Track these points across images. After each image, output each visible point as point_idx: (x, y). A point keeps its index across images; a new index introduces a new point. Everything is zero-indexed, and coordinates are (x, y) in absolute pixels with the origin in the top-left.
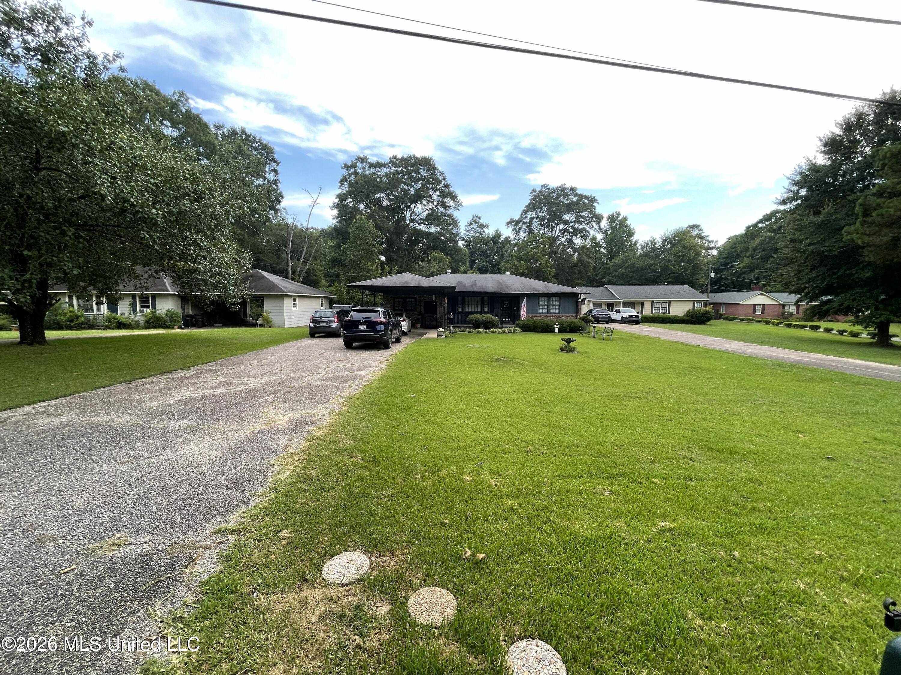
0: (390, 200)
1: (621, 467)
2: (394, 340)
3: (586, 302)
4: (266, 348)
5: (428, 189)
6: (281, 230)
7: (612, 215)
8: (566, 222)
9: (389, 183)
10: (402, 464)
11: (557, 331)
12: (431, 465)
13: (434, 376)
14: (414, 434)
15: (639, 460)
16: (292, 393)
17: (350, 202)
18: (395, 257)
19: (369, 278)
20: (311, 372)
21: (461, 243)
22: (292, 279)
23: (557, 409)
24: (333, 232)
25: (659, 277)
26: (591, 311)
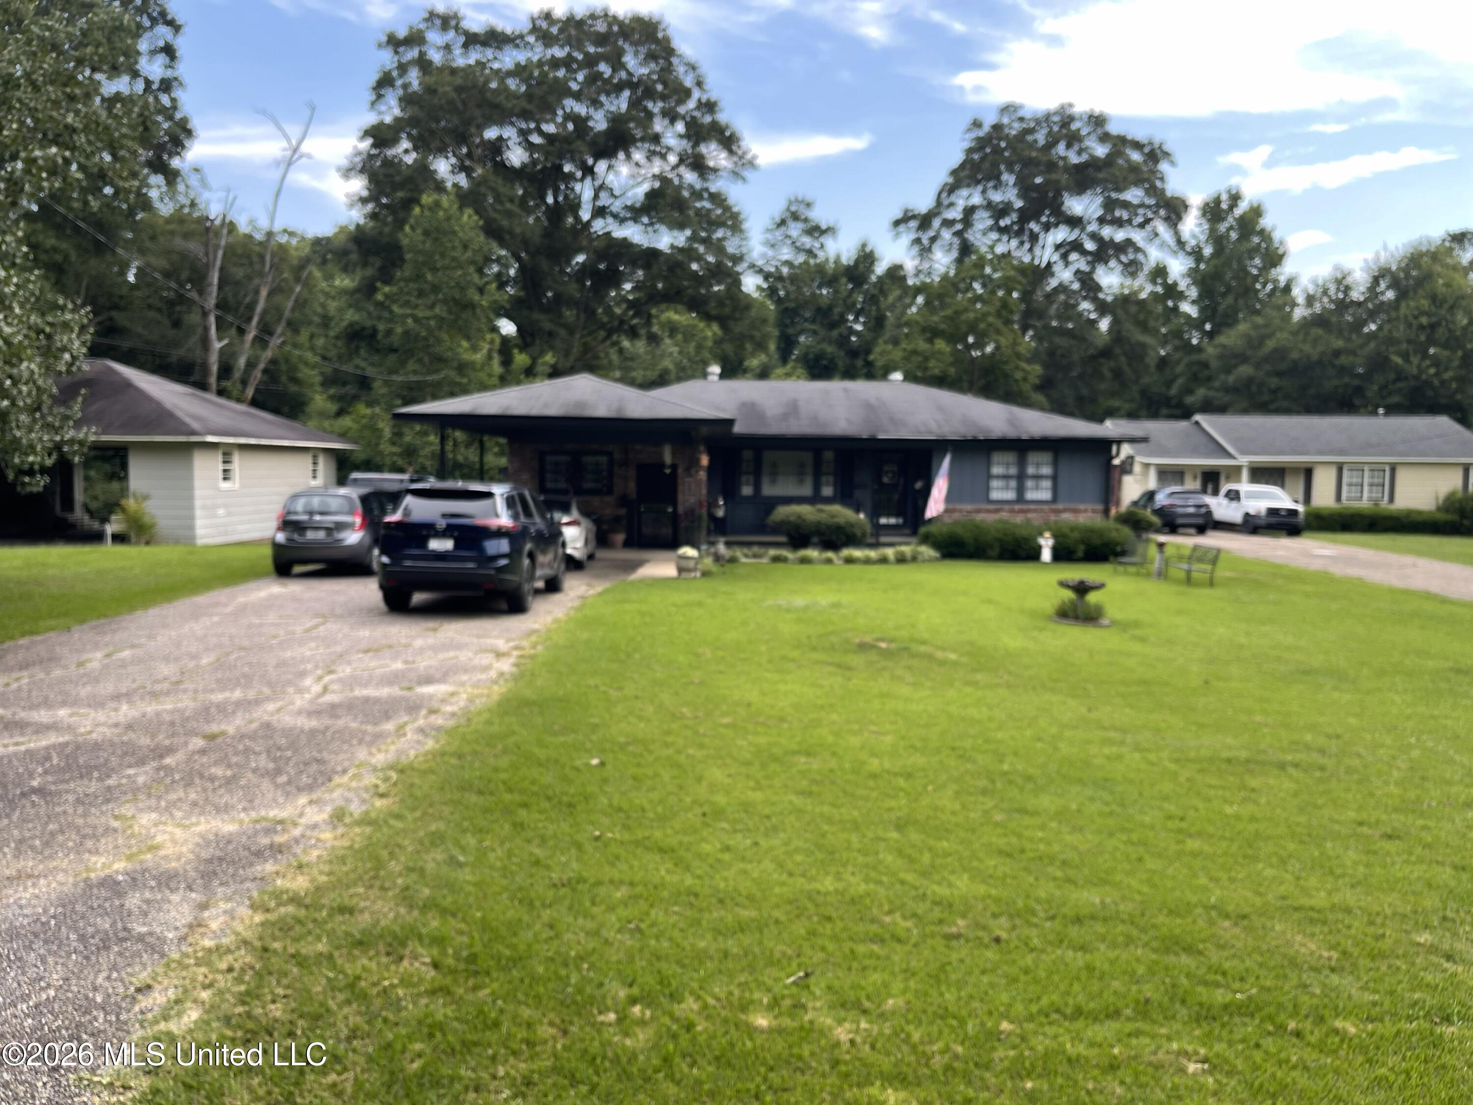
0: (530, 147)
1: (1237, 985)
2: (540, 584)
3: (1137, 468)
4: (132, 609)
5: (650, 115)
6: (187, 236)
7: (1217, 201)
8: (1075, 222)
9: (529, 96)
10: (559, 978)
11: (1046, 555)
12: (650, 980)
13: (666, 698)
14: (599, 883)
15: (1293, 963)
16: (214, 757)
17: (406, 151)
18: (547, 326)
19: (464, 391)
20: (277, 688)
21: (751, 284)
22: (221, 393)
23: (1046, 802)
24: (352, 247)
25: (1359, 391)
26: (1150, 496)
